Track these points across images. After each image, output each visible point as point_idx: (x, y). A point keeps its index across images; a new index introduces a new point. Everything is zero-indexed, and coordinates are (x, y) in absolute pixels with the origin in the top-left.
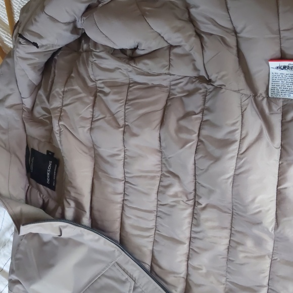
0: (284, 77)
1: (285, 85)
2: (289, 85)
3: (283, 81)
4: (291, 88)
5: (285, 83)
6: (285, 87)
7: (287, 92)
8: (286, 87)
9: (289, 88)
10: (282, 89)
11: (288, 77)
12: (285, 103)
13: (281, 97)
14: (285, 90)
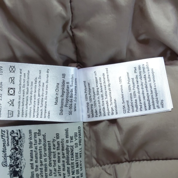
0: (39, 172)
1: (57, 167)
2: (56, 159)
3: (48, 172)
4: (61, 155)
5: (52, 168)
6: (62, 167)
7: (70, 162)
8: (61, 164)
9: (62, 159)
10: (66, 172)
11: (39, 164)
12: (94, 161)
13: (84, 171)
14: (66, 166)
